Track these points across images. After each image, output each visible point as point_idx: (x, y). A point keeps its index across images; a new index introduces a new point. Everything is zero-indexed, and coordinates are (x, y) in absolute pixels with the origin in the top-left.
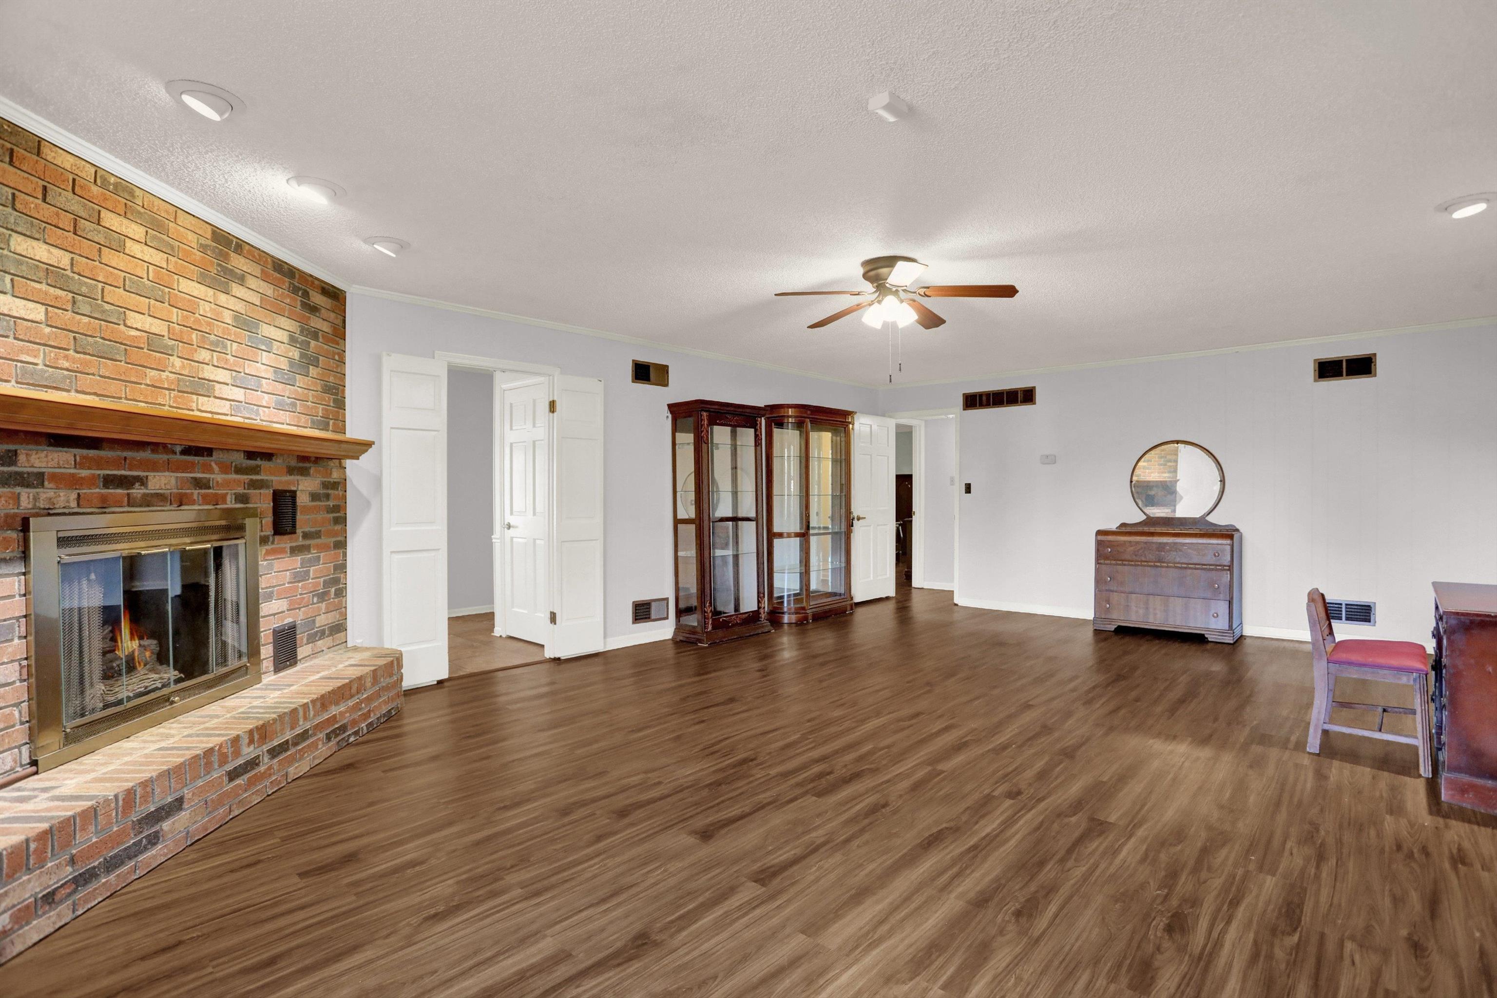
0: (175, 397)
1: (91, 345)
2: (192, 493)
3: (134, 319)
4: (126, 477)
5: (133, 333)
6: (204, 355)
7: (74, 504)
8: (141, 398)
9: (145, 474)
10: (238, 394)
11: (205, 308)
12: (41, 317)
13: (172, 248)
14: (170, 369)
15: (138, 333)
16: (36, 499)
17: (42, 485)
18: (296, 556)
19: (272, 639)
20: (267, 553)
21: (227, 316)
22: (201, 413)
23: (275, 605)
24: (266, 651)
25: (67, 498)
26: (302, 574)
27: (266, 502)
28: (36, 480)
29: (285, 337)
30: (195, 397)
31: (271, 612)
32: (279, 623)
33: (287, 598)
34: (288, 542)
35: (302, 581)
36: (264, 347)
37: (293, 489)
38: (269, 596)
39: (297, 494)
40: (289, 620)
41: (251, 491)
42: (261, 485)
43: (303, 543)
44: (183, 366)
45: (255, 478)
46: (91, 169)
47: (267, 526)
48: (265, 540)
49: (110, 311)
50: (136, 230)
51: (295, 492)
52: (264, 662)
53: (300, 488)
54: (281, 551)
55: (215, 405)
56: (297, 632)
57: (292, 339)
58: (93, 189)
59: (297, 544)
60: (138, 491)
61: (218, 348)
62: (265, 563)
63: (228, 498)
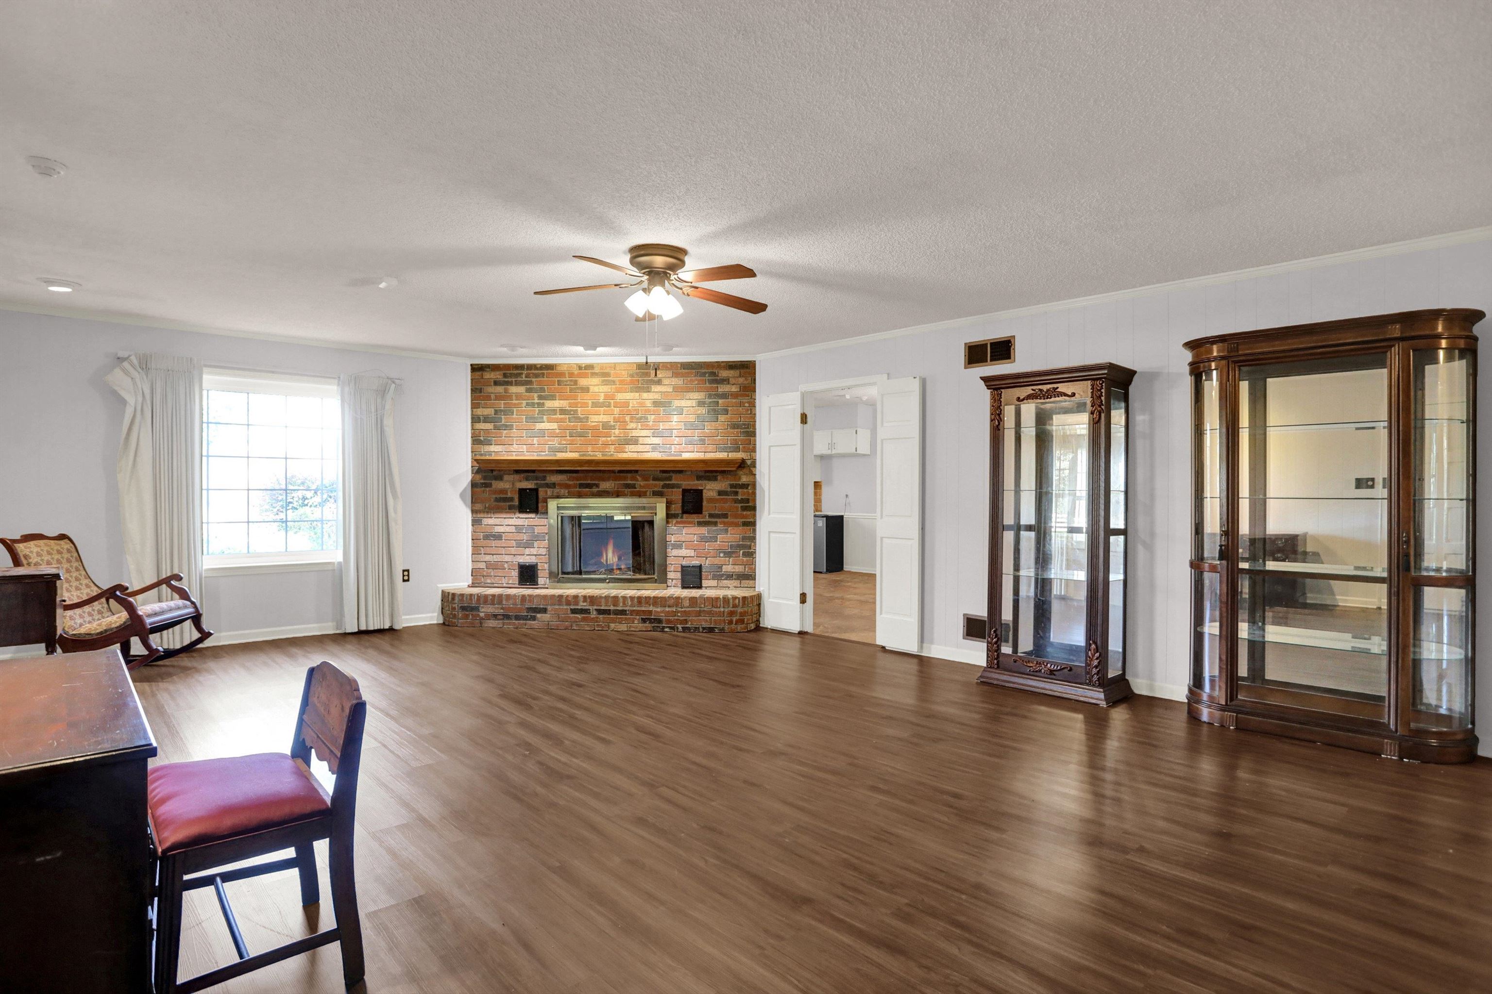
0: (615, 448)
1: (573, 433)
3: (595, 418)
4: (589, 484)
5: (593, 424)
6: (632, 425)
8: (597, 450)
9: (598, 483)
10: (655, 441)
11: (634, 403)
12: (555, 428)
13: (613, 381)
14: (614, 436)
15: (596, 423)
16: (554, 493)
17: (555, 487)
18: (703, 527)
19: (680, 569)
20: (677, 523)
21: (649, 404)
22: (630, 453)
23: (683, 552)
24: (674, 575)
25: (564, 491)
26: (709, 538)
27: (677, 495)
28: (553, 485)
29: (694, 403)
30: (627, 446)
31: (680, 555)
32: (685, 563)
33: (695, 550)
34: (695, 518)
35: (709, 542)
36: (675, 413)
37: (700, 488)
38: (678, 546)
39: (704, 491)
40: (696, 562)
41: (665, 490)
42: (673, 486)
43: (710, 520)
44: (620, 433)
45: (667, 482)
46: (575, 366)
47: (677, 508)
48: (675, 516)
49: (584, 418)
50: (595, 381)
51: (702, 490)
52: (670, 580)
53: (707, 488)
54: (690, 523)
55: (640, 448)
56: (704, 570)
57: (701, 404)
58: (576, 372)
59: (704, 520)
60: (595, 490)
61: (641, 420)
62: (675, 528)
63: (648, 493)
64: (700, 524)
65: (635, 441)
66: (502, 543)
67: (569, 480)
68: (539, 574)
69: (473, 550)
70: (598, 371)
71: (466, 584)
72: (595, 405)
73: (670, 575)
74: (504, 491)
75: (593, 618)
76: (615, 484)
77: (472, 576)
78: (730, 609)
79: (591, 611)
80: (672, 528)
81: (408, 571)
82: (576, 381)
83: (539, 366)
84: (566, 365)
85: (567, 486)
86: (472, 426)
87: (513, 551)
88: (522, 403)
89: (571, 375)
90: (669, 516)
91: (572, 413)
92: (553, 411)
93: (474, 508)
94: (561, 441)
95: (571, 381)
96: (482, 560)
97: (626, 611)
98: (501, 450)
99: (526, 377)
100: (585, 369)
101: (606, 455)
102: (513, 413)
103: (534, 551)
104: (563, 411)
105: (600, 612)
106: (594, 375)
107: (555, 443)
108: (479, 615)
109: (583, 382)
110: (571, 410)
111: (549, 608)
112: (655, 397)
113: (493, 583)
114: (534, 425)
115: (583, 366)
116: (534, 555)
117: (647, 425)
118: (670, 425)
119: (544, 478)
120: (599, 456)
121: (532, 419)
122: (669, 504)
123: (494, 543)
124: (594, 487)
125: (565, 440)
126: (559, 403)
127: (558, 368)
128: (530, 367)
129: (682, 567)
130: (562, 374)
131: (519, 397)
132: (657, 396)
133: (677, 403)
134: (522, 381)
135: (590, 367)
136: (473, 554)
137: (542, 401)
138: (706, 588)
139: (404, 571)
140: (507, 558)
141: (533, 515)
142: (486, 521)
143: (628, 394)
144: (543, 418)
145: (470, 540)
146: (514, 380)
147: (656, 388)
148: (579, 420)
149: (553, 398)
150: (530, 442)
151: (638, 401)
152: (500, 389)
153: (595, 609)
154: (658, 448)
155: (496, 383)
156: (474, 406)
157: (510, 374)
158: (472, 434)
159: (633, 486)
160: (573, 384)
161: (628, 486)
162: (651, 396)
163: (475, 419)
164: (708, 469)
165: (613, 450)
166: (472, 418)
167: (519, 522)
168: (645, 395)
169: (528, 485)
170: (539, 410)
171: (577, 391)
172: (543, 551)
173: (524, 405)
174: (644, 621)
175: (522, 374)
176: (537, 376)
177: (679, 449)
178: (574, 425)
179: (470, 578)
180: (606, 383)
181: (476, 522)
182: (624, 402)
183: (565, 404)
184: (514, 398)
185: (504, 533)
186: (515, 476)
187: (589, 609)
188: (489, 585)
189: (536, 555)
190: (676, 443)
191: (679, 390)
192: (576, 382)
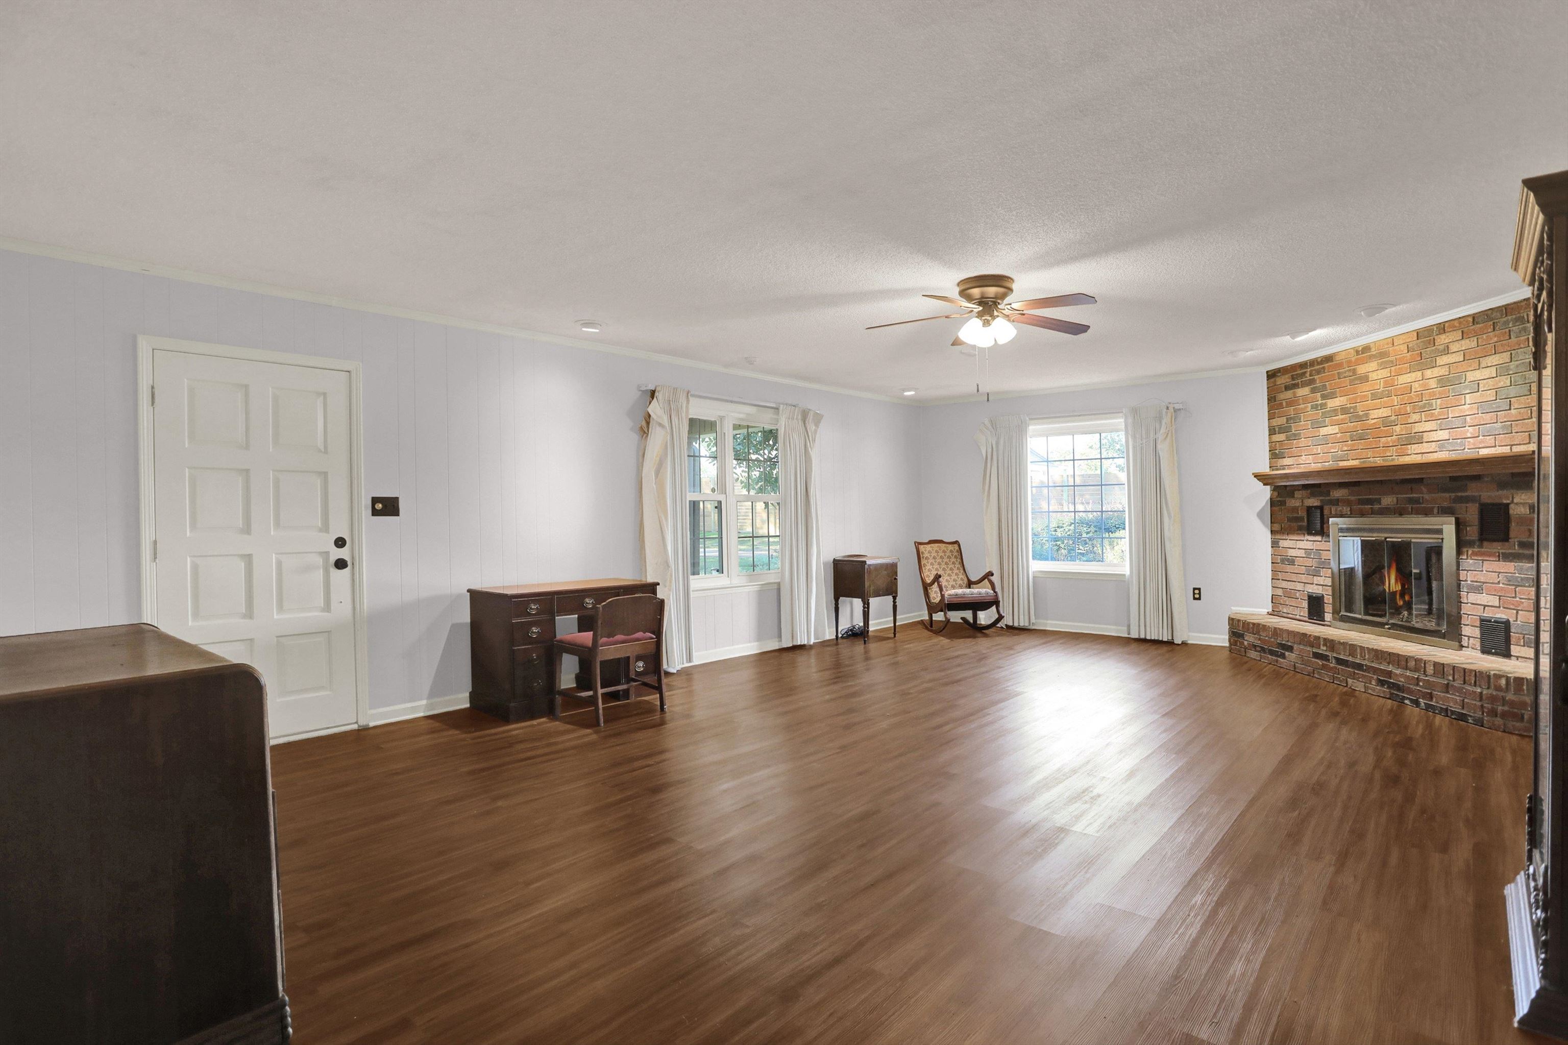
0: (1396, 450)
1: (1355, 436)
2: (1408, 507)
3: (1375, 414)
4: (1370, 499)
5: (1373, 421)
6: (1415, 417)
7: (1349, 513)
8: (1378, 456)
9: (1379, 497)
10: (1443, 435)
11: (1416, 386)
12: (1337, 431)
13: (1392, 362)
14: (1395, 434)
15: (1375, 420)
16: (1336, 510)
17: (1338, 505)
18: (1511, 561)
19: (1478, 624)
20: (1474, 554)
21: (1433, 384)
22: (1414, 455)
23: (1484, 598)
24: (1470, 631)
25: (1346, 510)
26: (1519, 579)
27: (1472, 513)
28: (1336, 502)
29: (1492, 372)
30: (1409, 446)
31: (1478, 602)
32: (1488, 614)
33: (1500, 596)
34: (1498, 547)
35: (1521, 586)
36: (1468, 391)
37: (1505, 502)
38: (1478, 589)
39: (1512, 506)
40: (1501, 615)
41: (1458, 506)
42: (1467, 500)
43: (1521, 551)
44: (1402, 430)
45: (1460, 494)
46: (1352, 351)
47: (1472, 532)
48: (1471, 544)
49: (1363, 415)
50: (1373, 365)
51: (1507, 505)
52: (1466, 638)
53: (1515, 501)
54: (1490, 555)
55: (1425, 447)
56: (1512, 630)
57: (1502, 371)
58: (1353, 359)
59: (1513, 551)
60: (1376, 507)
61: (1425, 409)
62: (1471, 561)
63: (1435, 511)
64: (1507, 557)
65: (1417, 439)
66: (1295, 569)
67: (1350, 494)
68: (1325, 608)
69: (1273, 575)
70: (1374, 353)
71: (1265, 611)
72: (1375, 397)
73: (1466, 631)
74: (1295, 509)
75: (1332, 668)
76: (1397, 498)
77: (1272, 602)
78: (1490, 691)
79: (1330, 658)
80: (1468, 562)
81: (1199, 589)
82: (1354, 369)
83: (1319, 360)
84: (1344, 353)
85: (1348, 503)
86: (1270, 438)
87: (1303, 578)
88: (1306, 407)
89: (1349, 363)
90: (1461, 545)
91: (1352, 410)
92: (1335, 412)
93: (1273, 529)
94: (1342, 447)
95: (1350, 370)
96: (1279, 586)
97: (1362, 665)
98: (1292, 463)
99: (1310, 376)
100: (1362, 353)
101: (1387, 460)
102: (1300, 419)
103: (1319, 580)
104: (1344, 410)
105: (1339, 661)
106: (1371, 358)
107: (1335, 449)
108: (1243, 642)
109: (1362, 369)
110: (1351, 408)
111: (1296, 647)
112: (1441, 374)
113: (1288, 613)
114: (1319, 431)
115: (1360, 348)
116: (1321, 585)
117: (1432, 414)
118: (1461, 410)
119: (1328, 494)
120: (1379, 462)
121: (1318, 425)
122: (1460, 526)
123: (1289, 568)
124: (1375, 503)
125: (1346, 445)
126: (1340, 400)
127: (1337, 358)
128: (1312, 363)
129: (1482, 620)
130: (1340, 365)
131: (1305, 400)
132: (1443, 371)
133: (1472, 376)
134: (1306, 380)
135: (1366, 349)
136: (1272, 579)
137: (1324, 401)
138: (1517, 658)
139: (1194, 589)
140: (1299, 587)
141: (1319, 538)
142: (1283, 543)
143: (1409, 375)
144: (1325, 421)
145: (1270, 564)
146: (1300, 381)
147: (1443, 360)
148: (1360, 419)
149: (1332, 396)
150: (1315, 451)
151: (1421, 382)
152: (1289, 394)
153: (1334, 657)
154: (1446, 445)
155: (1287, 388)
156: (1271, 417)
157: (1297, 374)
158: (1270, 447)
159: (1417, 501)
160: (1351, 374)
161: (1411, 501)
162: (1437, 372)
163: (1272, 431)
164: (1516, 471)
165: (1394, 454)
166: (1270, 430)
167: (1309, 545)
168: (1429, 373)
169: (1314, 502)
170: (1322, 412)
171: (1356, 382)
172: (1329, 582)
173: (1309, 409)
174: (1381, 683)
175: (1305, 372)
176: (1318, 372)
177: (1474, 444)
178: (1354, 425)
179: (1270, 604)
180: (1383, 366)
181: (1275, 544)
182: (1404, 387)
183: (1345, 400)
184: (1301, 401)
185: (1296, 557)
186: (1304, 491)
187: (1328, 656)
188: (1285, 615)
189: (1323, 585)
190: (1469, 435)
191: (1474, 358)
192: (1354, 371)
